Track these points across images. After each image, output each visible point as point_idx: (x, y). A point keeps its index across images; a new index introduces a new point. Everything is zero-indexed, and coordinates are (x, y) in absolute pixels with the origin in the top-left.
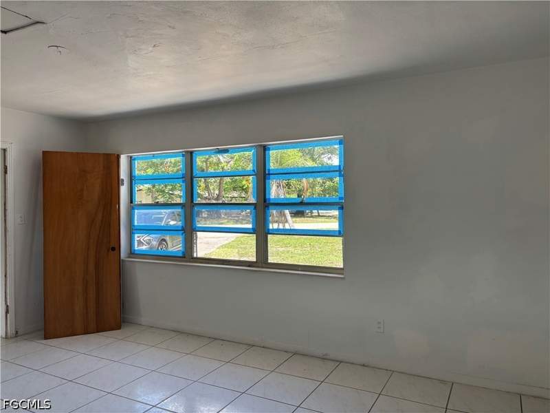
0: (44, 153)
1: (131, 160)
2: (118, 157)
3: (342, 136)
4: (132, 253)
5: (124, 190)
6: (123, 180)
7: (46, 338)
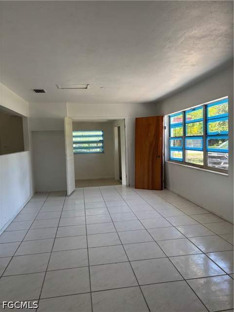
0: (136, 119)
1: (170, 117)
2: (162, 117)
3: (227, 97)
4: (170, 159)
5: (166, 132)
6: (165, 127)
7: (136, 188)
